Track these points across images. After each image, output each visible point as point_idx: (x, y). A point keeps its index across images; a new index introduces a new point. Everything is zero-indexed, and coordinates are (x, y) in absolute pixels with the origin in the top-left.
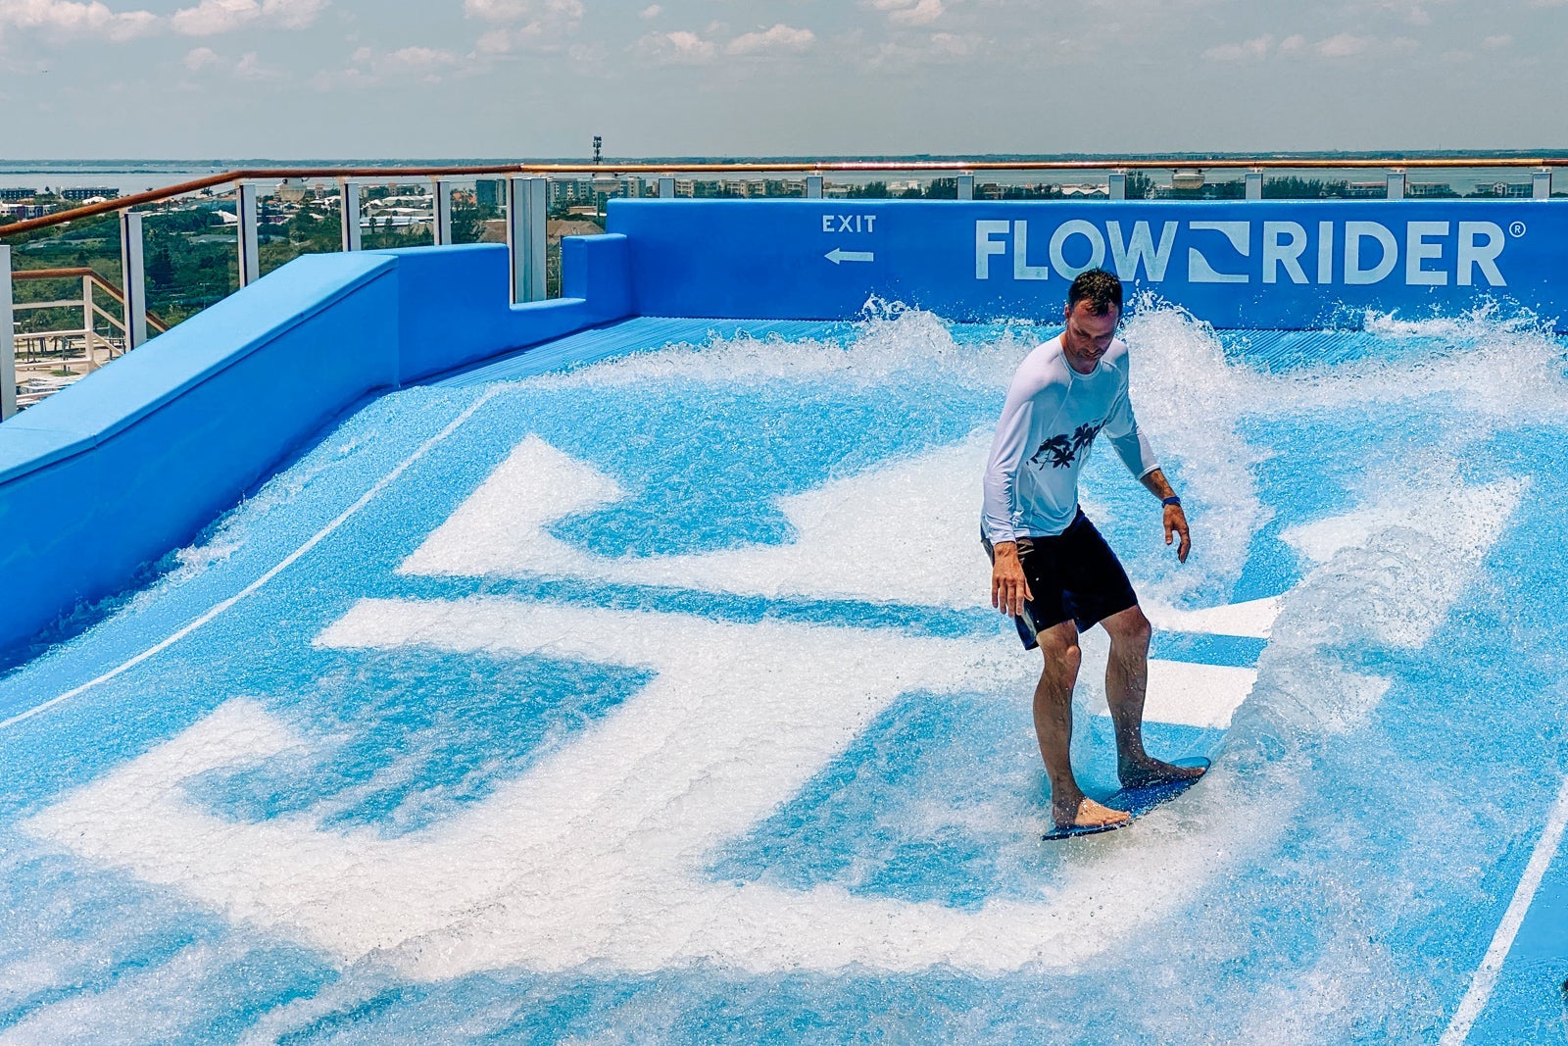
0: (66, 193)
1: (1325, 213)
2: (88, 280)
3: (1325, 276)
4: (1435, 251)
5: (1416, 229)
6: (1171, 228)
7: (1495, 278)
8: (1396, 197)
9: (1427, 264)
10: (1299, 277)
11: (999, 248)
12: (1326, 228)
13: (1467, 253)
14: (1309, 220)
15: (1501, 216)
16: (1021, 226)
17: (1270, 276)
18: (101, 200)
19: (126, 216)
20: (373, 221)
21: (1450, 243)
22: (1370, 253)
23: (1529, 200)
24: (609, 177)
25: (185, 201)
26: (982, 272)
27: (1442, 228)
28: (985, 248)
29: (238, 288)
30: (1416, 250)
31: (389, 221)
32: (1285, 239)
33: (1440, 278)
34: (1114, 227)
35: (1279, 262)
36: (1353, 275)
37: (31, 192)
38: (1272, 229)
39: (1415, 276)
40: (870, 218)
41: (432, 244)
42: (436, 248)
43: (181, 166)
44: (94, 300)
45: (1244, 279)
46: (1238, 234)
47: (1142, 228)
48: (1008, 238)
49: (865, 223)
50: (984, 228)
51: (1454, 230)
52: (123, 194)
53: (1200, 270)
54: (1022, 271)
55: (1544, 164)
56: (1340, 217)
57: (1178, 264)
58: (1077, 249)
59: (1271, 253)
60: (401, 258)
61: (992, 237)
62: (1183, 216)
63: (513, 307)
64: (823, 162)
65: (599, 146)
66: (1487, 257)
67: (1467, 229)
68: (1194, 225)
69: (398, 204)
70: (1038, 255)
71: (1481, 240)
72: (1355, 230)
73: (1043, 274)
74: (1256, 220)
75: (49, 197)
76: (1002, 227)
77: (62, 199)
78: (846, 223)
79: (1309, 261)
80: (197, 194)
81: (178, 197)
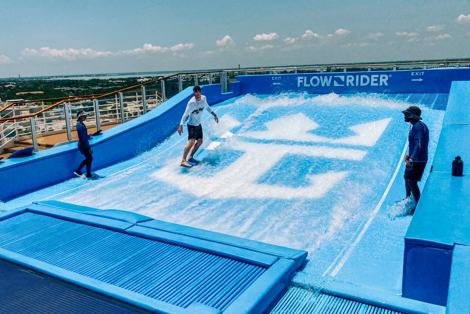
0: (156, 77)
1: (357, 74)
2: (156, 92)
3: (357, 84)
4: (376, 80)
5: (373, 76)
6: (331, 77)
7: (386, 84)
8: (369, 71)
9: (375, 82)
10: (353, 85)
11: (302, 81)
12: (357, 76)
13: (381, 80)
14: (355, 75)
15: (387, 74)
16: (305, 78)
17: (348, 85)
18: (161, 78)
19: (162, 81)
20: (204, 80)
21: (379, 79)
22: (365, 80)
23: (392, 71)
24: (237, 72)
25: (174, 77)
26: (299, 85)
27: (377, 76)
28: (299, 81)
29: (179, 92)
30: (373, 80)
31: (207, 80)
32: (350, 78)
33: (377, 84)
34: (321, 77)
35: (349, 82)
36: (362, 84)
37: (151, 77)
38: (348, 77)
39: (373, 84)
40: (280, 77)
41: (209, 84)
42: (210, 85)
43: (173, 72)
44: (157, 95)
45: (343, 85)
46: (342, 78)
47: (326, 77)
48: (303, 80)
49: (279, 78)
50: (299, 78)
51: (379, 76)
52: (165, 77)
53: (336, 84)
54: (306, 85)
55: (395, 64)
56: (360, 75)
57: (332, 83)
58: (315, 81)
59: (348, 81)
60: (205, 86)
61: (301, 80)
62: (333, 75)
63: (222, 94)
64: (272, 68)
65: (239, 66)
66: (385, 81)
67: (382, 76)
68: (335, 77)
69: (207, 77)
70: (308, 82)
71: (384, 78)
72: (362, 77)
73: (309, 85)
74: (345, 75)
75: (154, 78)
76: (302, 78)
77: (156, 78)
78: (276, 78)
79: (354, 82)
80: (176, 76)
81: (173, 77)
